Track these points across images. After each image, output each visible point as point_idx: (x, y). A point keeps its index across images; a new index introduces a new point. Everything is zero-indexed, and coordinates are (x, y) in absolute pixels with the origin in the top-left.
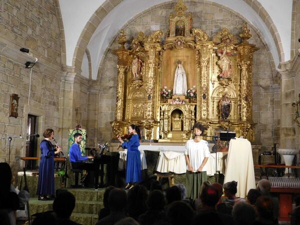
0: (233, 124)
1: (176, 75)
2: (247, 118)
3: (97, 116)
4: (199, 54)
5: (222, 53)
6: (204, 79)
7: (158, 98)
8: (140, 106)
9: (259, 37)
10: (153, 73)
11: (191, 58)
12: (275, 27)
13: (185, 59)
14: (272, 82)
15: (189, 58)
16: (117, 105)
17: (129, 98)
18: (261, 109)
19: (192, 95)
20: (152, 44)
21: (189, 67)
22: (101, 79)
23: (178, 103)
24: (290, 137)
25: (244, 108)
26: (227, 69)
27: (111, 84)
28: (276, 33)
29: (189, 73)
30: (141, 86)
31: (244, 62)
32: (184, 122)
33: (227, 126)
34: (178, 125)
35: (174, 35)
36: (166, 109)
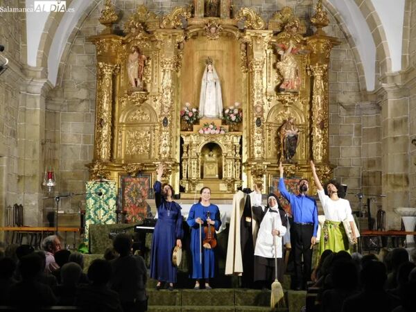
0: (301, 168)
1: (203, 83)
2: (323, 157)
3: (56, 152)
4: (246, 48)
5: (284, 50)
6: (258, 93)
7: (176, 123)
8: (142, 135)
9: (338, 23)
10: (170, 81)
11: (227, 54)
12: (378, 17)
13: (218, 55)
14: (358, 98)
15: (225, 53)
16: (100, 134)
17: (120, 121)
18: (340, 142)
19: (234, 118)
20: (169, 31)
21: (224, 69)
22: (63, 86)
23: (213, 132)
24: (400, 189)
25: (318, 141)
26: (293, 77)
27: (82, 94)
28: (378, 26)
29: (225, 79)
30: (144, 101)
31: (319, 65)
32: (224, 164)
33: (294, 171)
34: (214, 170)
35: (203, 15)
36: (194, 143)
